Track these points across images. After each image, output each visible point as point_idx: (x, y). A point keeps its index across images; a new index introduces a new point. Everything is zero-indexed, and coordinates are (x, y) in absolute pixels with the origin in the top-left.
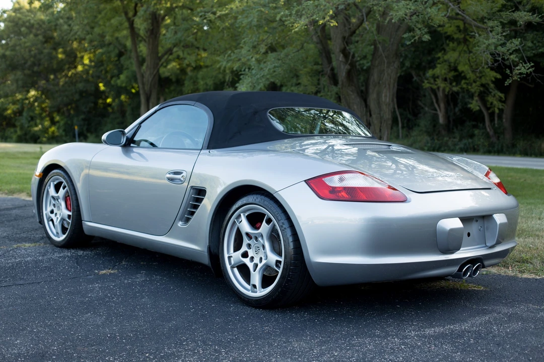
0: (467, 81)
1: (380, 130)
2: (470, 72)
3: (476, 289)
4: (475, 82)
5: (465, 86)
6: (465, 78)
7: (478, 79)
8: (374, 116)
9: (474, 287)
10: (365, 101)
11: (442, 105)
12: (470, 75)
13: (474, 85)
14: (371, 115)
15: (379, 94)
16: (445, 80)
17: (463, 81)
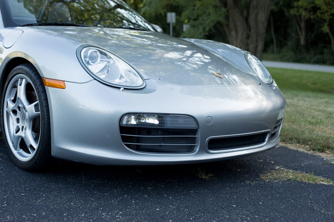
0: (321, 11)
1: (257, 41)
2: (323, 4)
3: (324, 183)
4: (327, 12)
5: (319, 15)
6: (319, 9)
7: (329, 10)
8: (252, 31)
9: (323, 181)
10: (247, 19)
11: (303, 32)
12: (324, 7)
13: (326, 14)
14: (250, 30)
15: (257, 16)
16: (306, 9)
17: (318, 12)
